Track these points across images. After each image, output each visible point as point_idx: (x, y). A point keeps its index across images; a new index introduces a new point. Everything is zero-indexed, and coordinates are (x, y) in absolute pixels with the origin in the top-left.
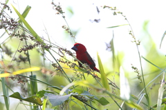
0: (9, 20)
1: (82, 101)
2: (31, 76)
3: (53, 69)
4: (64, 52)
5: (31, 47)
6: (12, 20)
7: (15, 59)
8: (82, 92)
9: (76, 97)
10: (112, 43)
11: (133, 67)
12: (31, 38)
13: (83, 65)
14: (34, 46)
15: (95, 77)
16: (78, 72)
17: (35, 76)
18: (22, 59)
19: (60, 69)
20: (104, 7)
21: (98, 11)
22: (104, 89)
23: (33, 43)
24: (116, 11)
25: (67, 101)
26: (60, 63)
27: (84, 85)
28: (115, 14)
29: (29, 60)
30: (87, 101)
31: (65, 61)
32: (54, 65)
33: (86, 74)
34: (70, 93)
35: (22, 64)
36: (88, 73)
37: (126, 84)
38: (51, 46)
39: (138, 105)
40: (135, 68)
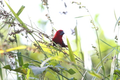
0: (3, 12)
1: (56, 71)
2: (18, 53)
3: (34, 47)
4: (42, 35)
5: (18, 32)
6: (5, 12)
7: (6, 41)
8: (56, 64)
9: (51, 68)
10: (76, 29)
12: (19, 25)
13: (57, 45)
14: (21, 31)
15: (65, 54)
16: (53, 50)
17: (20, 53)
18: (12, 41)
19: (39, 47)
20: (73, 3)
21: (66, 6)
22: (73, 62)
23: (20, 28)
24: (81, 6)
25: (45, 72)
26: (40, 43)
27: (57, 59)
28: (80, 7)
29: (16, 41)
30: (59, 71)
31: (43, 41)
32: (35, 45)
33: (58, 52)
34: (47, 65)
35: (11, 44)
36: (60, 51)
37: (89, 59)
38: (33, 31)
39: (97, 74)
40: (94, 48)
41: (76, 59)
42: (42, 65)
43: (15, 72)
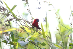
1: (34, 44)
2: (11, 33)
3: (21, 29)
4: (26, 22)
5: (11, 20)
8: (34, 40)
9: (31, 42)
11: (57, 29)
12: (12, 15)
13: (35, 28)
14: (13, 19)
15: (40, 33)
16: (32, 31)
17: (13, 33)
18: (7, 25)
19: (24, 29)
20: (45, 2)
21: (40, 4)
22: (44, 39)
23: (12, 18)
25: (27, 44)
26: (24, 27)
27: (35, 37)
28: (49, 5)
29: (10, 26)
30: (36, 44)
31: (26, 26)
32: (21, 28)
33: (35, 32)
34: (28, 40)
35: (7, 27)
36: (37, 31)
37: (54, 37)
38: (20, 19)
39: (59, 46)
40: (58, 30)
41: (46, 36)
42: (26, 40)
43: (9, 45)
